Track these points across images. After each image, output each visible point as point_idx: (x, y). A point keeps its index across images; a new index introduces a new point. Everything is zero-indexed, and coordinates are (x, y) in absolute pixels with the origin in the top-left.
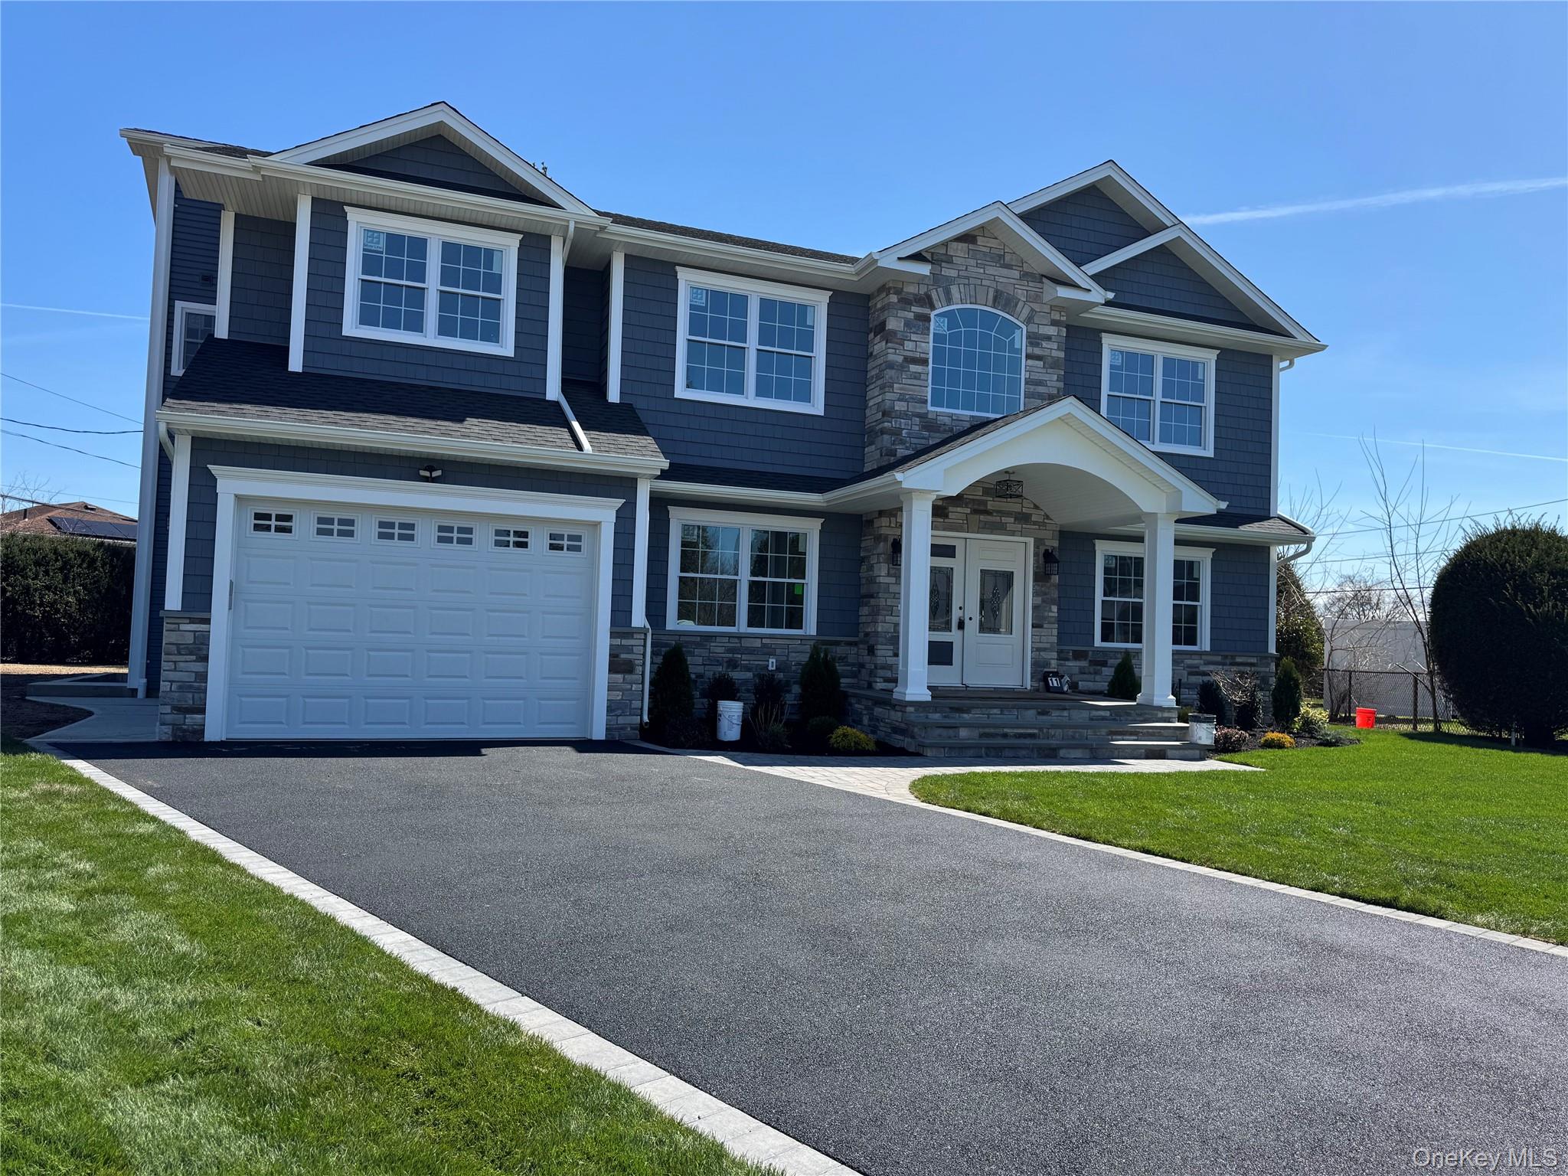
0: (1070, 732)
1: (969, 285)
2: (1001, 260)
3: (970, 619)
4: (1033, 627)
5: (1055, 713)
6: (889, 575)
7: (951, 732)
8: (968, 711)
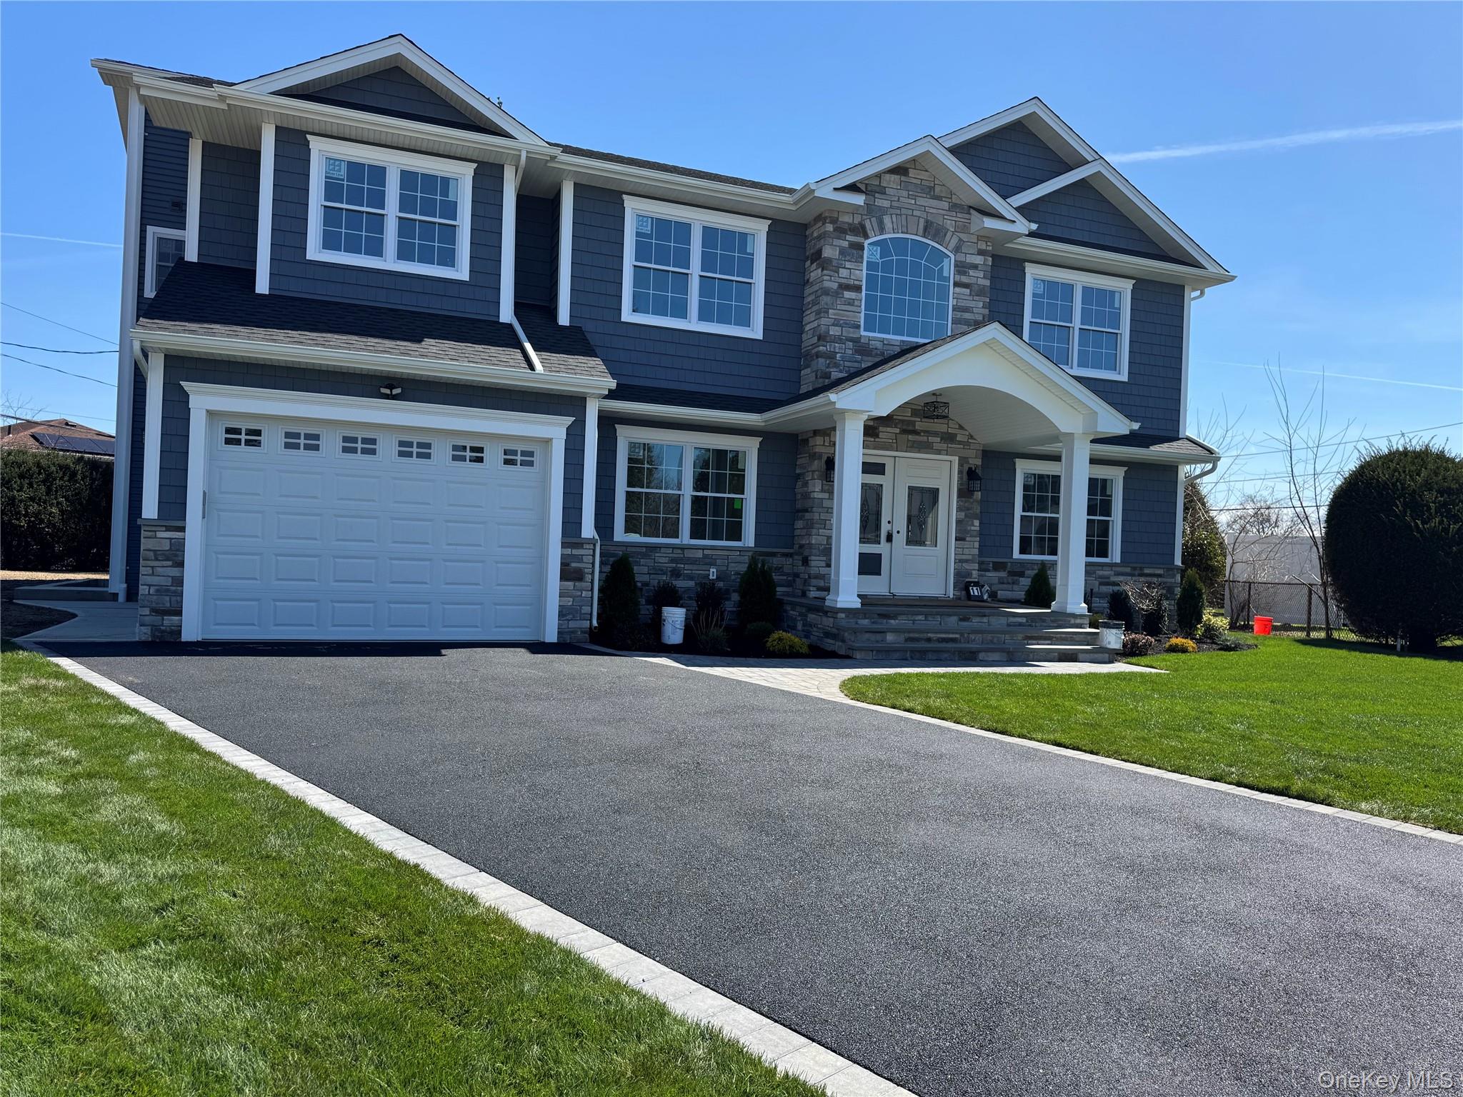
0: (989, 637)
1: (901, 215)
2: (930, 191)
3: (898, 532)
4: (956, 540)
5: (976, 620)
6: (822, 491)
7: (879, 637)
8: (894, 617)
